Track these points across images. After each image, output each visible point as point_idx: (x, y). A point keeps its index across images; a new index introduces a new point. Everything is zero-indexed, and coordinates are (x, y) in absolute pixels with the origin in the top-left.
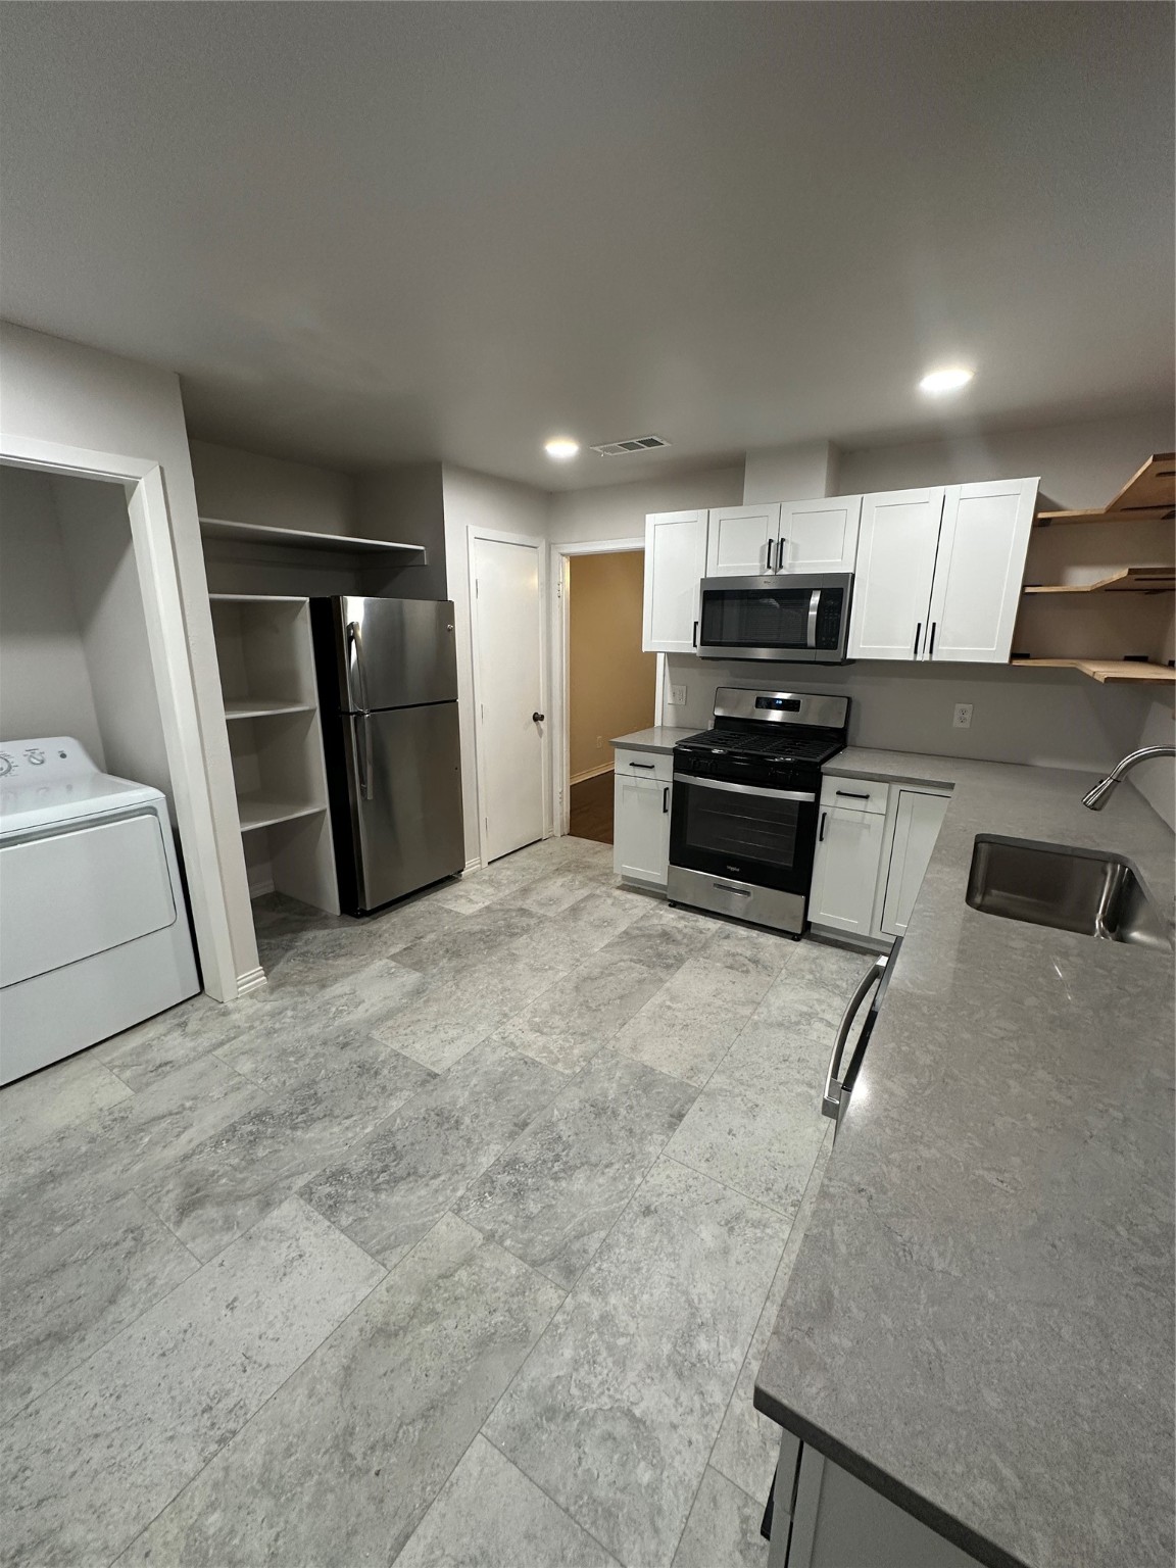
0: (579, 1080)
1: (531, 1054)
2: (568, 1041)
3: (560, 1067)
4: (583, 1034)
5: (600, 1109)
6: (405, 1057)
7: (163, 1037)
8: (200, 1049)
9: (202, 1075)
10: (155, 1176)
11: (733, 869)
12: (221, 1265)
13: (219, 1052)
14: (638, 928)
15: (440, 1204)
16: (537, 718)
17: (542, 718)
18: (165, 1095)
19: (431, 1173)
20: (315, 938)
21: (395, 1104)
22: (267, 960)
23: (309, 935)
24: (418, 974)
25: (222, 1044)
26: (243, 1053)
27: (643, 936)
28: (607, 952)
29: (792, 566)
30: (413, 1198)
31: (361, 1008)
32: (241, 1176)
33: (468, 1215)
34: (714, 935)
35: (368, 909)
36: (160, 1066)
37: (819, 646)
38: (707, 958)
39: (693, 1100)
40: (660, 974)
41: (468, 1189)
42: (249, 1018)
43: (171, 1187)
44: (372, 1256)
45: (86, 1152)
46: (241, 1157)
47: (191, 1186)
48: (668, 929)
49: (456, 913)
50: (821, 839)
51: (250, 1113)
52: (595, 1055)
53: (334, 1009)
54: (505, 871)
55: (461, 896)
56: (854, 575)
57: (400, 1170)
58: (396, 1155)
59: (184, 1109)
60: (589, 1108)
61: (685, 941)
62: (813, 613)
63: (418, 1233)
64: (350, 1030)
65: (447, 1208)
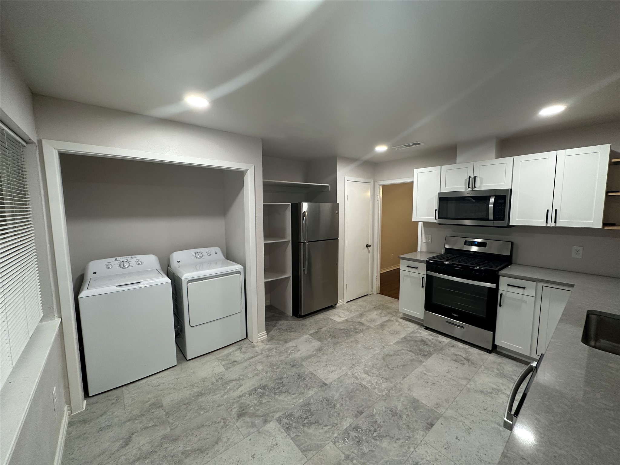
0: (384, 398)
1: (364, 383)
2: (380, 381)
3: (376, 391)
4: (386, 379)
5: (394, 413)
6: (315, 375)
7: (234, 352)
8: (245, 358)
9: (246, 368)
10: (231, 401)
11: (455, 315)
12: (250, 440)
13: (251, 360)
14: (410, 337)
15: (328, 438)
16: (368, 246)
17: (370, 246)
18: (234, 373)
19: (324, 424)
20: (283, 323)
21: (311, 393)
22: (268, 330)
23: (281, 322)
24: (319, 343)
25: (252, 358)
26: (259, 362)
27: (413, 340)
28: (397, 345)
29: (480, 187)
30: (317, 433)
31: (299, 353)
32: (257, 408)
33: (338, 445)
34: (446, 345)
35: (302, 315)
36: (233, 362)
37: (495, 219)
38: (443, 354)
39: (438, 419)
40: (421, 358)
41: (338, 434)
42: (262, 350)
43: (235, 406)
44: (302, 452)
45: (211, 388)
46: (257, 401)
47: (242, 408)
48: (424, 339)
49: (334, 320)
50: (500, 306)
51: (261, 385)
52: (392, 389)
53: (289, 351)
54: (354, 306)
55: (336, 314)
56: (511, 190)
57: (312, 419)
58: (311, 413)
59: (240, 379)
60: (389, 412)
61: (432, 345)
62: (491, 206)
63: (319, 448)
64: (295, 361)
65: (330, 440)
